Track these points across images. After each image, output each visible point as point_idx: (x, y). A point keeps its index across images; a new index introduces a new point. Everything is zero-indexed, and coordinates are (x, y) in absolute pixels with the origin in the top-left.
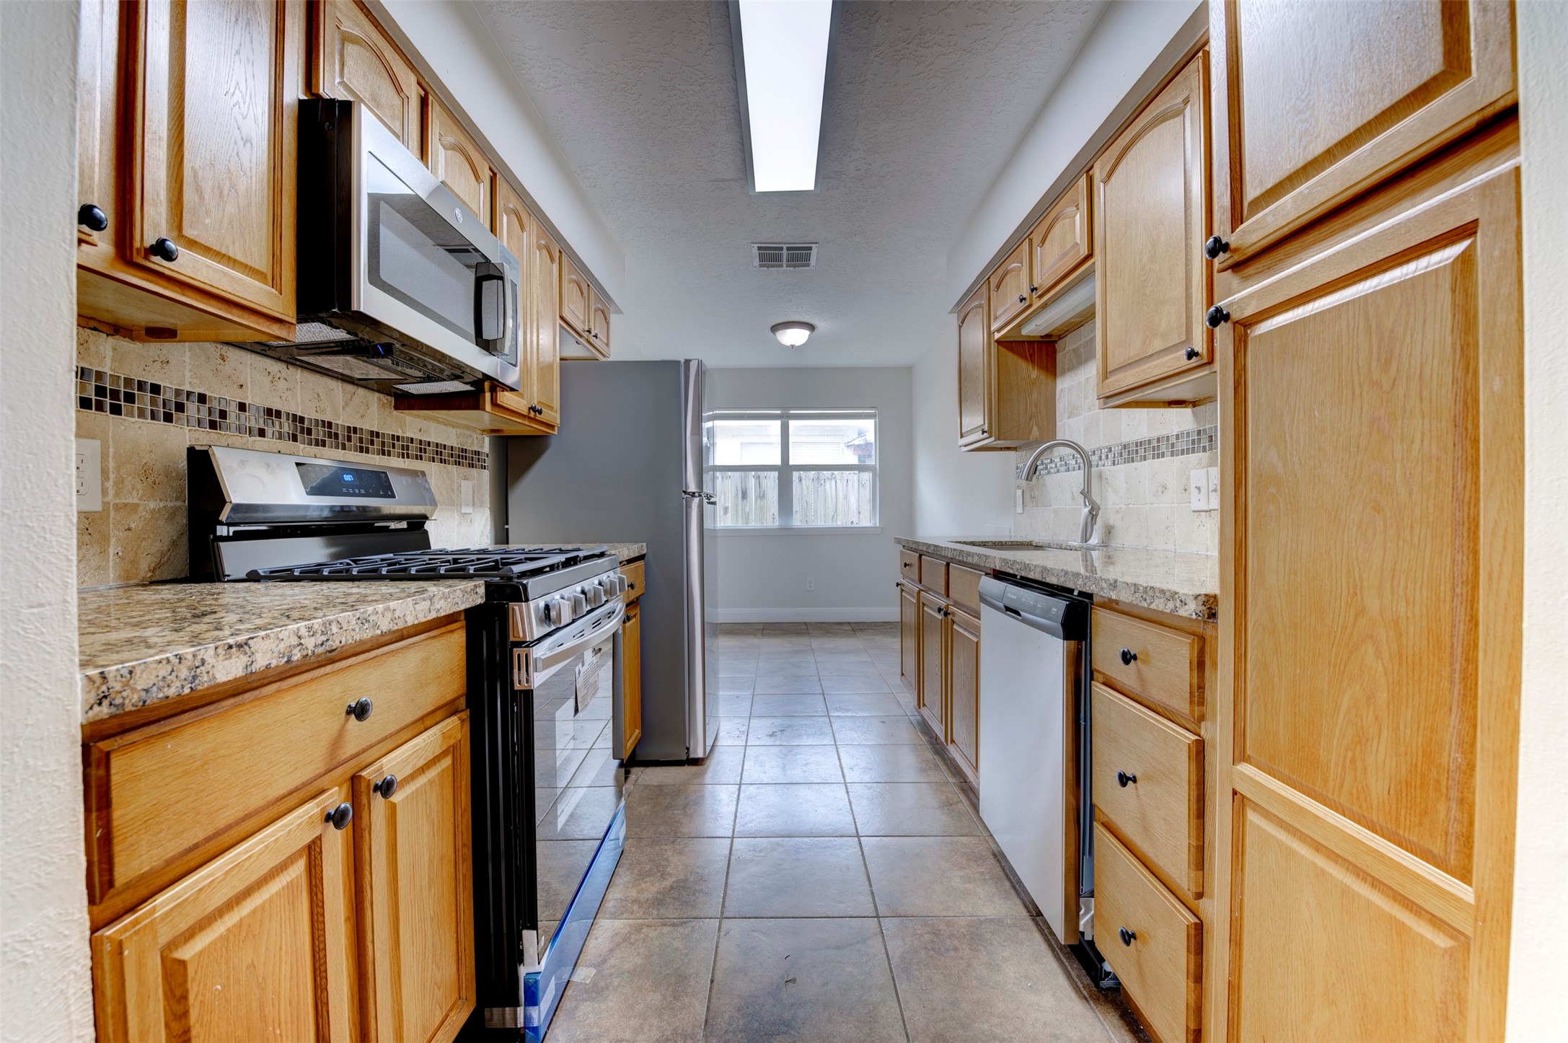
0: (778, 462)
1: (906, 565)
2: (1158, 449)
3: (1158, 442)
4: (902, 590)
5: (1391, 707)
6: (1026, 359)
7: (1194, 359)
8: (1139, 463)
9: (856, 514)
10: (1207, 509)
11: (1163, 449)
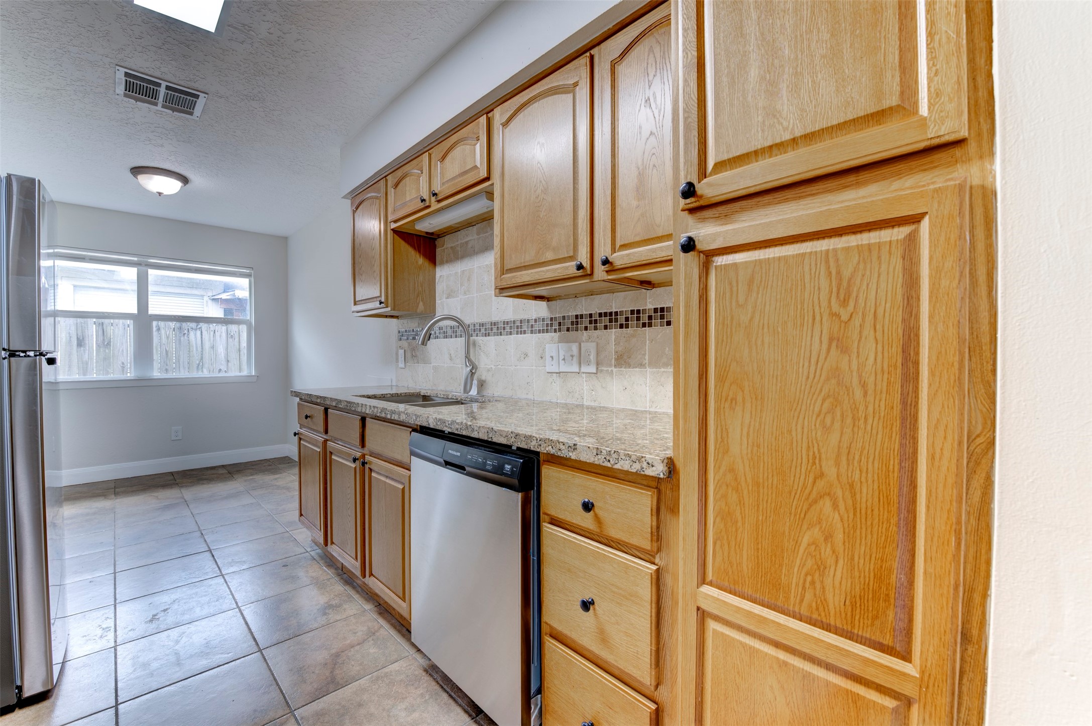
0: (134, 310)
1: (307, 417)
2: (521, 328)
3: (521, 323)
4: (300, 439)
5: (847, 544)
6: (415, 248)
7: (581, 271)
8: (506, 337)
9: (224, 362)
10: (557, 371)
11: (525, 328)
